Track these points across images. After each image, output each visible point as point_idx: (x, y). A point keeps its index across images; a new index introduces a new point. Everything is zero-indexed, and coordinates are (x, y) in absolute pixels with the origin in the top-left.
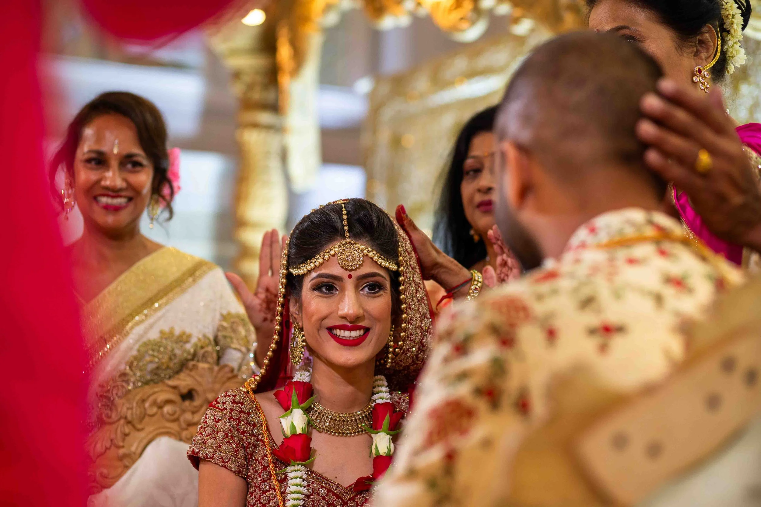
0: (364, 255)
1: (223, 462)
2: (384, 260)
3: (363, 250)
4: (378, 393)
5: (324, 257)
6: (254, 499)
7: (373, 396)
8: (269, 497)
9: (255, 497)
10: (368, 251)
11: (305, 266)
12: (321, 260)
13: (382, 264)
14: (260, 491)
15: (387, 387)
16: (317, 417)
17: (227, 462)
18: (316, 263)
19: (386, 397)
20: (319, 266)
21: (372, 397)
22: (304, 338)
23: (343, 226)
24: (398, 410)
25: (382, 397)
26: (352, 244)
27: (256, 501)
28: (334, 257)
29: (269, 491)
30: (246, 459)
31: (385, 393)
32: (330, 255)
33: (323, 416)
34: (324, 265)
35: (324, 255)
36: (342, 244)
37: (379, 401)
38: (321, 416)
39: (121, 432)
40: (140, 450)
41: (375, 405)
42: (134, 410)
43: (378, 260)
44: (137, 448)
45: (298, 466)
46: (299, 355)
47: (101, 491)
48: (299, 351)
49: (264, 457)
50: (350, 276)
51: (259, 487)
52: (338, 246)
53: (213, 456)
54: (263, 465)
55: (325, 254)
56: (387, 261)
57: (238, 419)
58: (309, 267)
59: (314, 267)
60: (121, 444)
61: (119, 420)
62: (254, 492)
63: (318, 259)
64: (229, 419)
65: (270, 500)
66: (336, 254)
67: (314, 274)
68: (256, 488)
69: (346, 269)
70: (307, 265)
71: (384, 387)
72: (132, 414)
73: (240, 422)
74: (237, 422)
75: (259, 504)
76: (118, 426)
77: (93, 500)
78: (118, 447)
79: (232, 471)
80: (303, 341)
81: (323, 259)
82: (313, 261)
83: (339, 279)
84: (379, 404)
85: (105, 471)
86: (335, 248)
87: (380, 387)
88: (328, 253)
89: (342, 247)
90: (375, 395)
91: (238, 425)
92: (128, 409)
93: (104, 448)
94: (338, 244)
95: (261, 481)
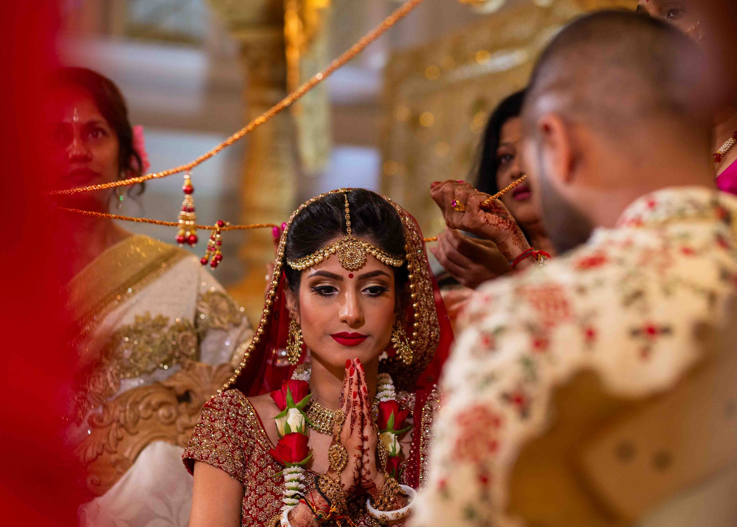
0: (367, 253)
1: (219, 463)
2: (388, 256)
3: (366, 248)
4: (382, 391)
5: (324, 254)
6: (250, 504)
7: (378, 395)
8: (266, 501)
9: (250, 501)
10: (372, 249)
11: (303, 261)
12: (320, 257)
13: (387, 261)
14: (256, 494)
15: (392, 385)
16: (317, 418)
17: (223, 463)
18: (315, 260)
19: (391, 395)
20: (318, 263)
21: (376, 395)
22: (301, 336)
23: (345, 221)
24: (404, 408)
25: (387, 395)
26: (354, 241)
27: (252, 506)
28: (335, 255)
29: (265, 494)
30: (242, 460)
31: (389, 391)
32: (330, 253)
33: (323, 416)
34: (324, 262)
35: (324, 253)
36: (343, 241)
37: (384, 400)
38: (321, 416)
39: (113, 436)
40: (133, 455)
41: (379, 404)
42: (127, 413)
43: (381, 258)
44: (130, 454)
45: (294, 467)
46: (296, 354)
47: (93, 499)
48: (296, 350)
49: (260, 458)
50: (351, 276)
51: (254, 490)
52: (339, 243)
53: (208, 457)
54: (259, 467)
55: (325, 251)
56: (392, 258)
57: (235, 420)
58: (308, 264)
59: (313, 264)
60: (114, 449)
61: (111, 424)
62: (249, 496)
63: (318, 255)
64: (226, 420)
65: (267, 503)
66: (337, 252)
67: (313, 271)
68: (251, 492)
69: (348, 269)
70: (305, 261)
71: (389, 385)
72: (125, 418)
73: (237, 422)
74: (234, 422)
75: (256, 508)
76: (110, 430)
77: (84, 509)
78: (111, 453)
79: (227, 472)
80: (301, 339)
81: (323, 256)
82: (312, 258)
83: (340, 278)
84: (383, 402)
85: (96, 478)
86: (334, 245)
87: (385, 385)
88: (328, 250)
89: (344, 244)
90: (379, 393)
91: (235, 425)
92: (120, 411)
93: (95, 454)
94: (340, 241)
95: (256, 483)
